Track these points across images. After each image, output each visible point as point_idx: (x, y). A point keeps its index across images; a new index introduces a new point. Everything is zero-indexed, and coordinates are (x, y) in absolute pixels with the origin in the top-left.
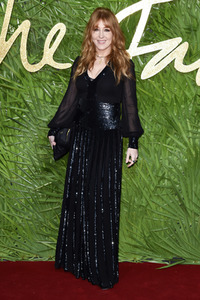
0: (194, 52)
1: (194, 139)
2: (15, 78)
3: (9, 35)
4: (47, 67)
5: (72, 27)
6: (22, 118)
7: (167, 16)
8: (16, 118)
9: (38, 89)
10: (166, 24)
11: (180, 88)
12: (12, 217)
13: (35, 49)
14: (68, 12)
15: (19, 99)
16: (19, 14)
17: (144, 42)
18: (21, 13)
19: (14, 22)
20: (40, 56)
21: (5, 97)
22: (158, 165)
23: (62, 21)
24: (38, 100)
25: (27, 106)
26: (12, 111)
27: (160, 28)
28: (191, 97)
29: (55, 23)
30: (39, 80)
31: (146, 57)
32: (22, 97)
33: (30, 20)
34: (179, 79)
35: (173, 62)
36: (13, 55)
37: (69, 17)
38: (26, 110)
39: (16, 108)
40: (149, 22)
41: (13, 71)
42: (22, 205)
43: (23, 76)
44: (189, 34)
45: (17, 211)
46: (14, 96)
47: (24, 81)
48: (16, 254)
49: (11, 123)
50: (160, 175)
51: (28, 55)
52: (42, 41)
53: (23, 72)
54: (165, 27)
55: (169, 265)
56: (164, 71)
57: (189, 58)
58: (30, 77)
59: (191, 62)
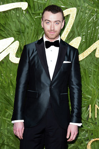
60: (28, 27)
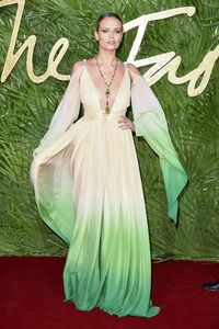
0: (186, 65)
1: (185, 145)
2: (22, 89)
3: (16, 49)
4: (51, 78)
5: (74, 42)
6: (28, 126)
7: (161, 32)
8: (22, 125)
9: (42, 99)
10: (161, 40)
11: (173, 99)
12: (19, 217)
13: (40, 62)
14: (71, 28)
15: (25, 108)
16: (26, 29)
17: (140, 55)
18: (28, 29)
19: (21, 37)
20: (45, 68)
21: (12, 107)
22: (152, 169)
23: (65, 36)
24: (43, 109)
25: (32, 114)
26: (19, 119)
27: (156, 44)
28: (183, 107)
29: (58, 38)
30: (44, 91)
31: (142, 70)
32: (28, 106)
33: (36, 35)
34: (172, 90)
35: (166, 75)
36: (20, 68)
37: (72, 33)
38: (32, 118)
39: (23, 116)
40: (145, 38)
41: (20, 82)
42: (27, 205)
43: (29, 87)
44: (182, 48)
45: (22, 211)
46: (20, 105)
47: (30, 91)
48: (22, 250)
49: (18, 130)
50: (154, 178)
51: (34, 67)
52: (47, 55)
53: (29, 83)
54: (160, 42)
55: (161, 260)
56: (158, 83)
57: (182, 71)
58: (35, 87)
59: (183, 75)
60: (193, 39)
